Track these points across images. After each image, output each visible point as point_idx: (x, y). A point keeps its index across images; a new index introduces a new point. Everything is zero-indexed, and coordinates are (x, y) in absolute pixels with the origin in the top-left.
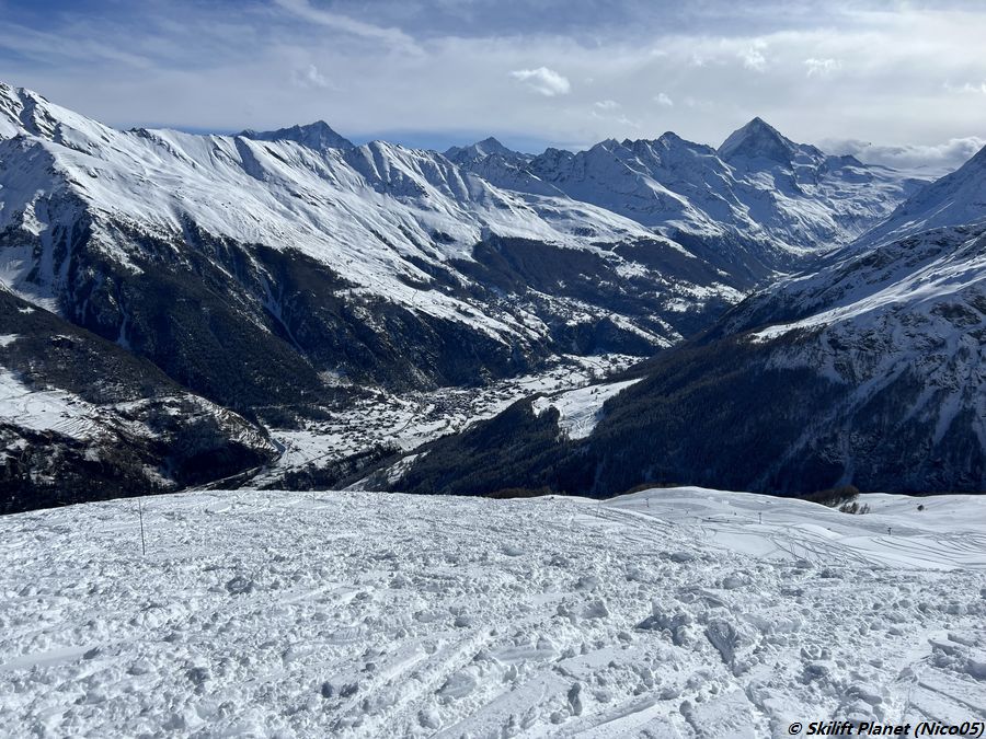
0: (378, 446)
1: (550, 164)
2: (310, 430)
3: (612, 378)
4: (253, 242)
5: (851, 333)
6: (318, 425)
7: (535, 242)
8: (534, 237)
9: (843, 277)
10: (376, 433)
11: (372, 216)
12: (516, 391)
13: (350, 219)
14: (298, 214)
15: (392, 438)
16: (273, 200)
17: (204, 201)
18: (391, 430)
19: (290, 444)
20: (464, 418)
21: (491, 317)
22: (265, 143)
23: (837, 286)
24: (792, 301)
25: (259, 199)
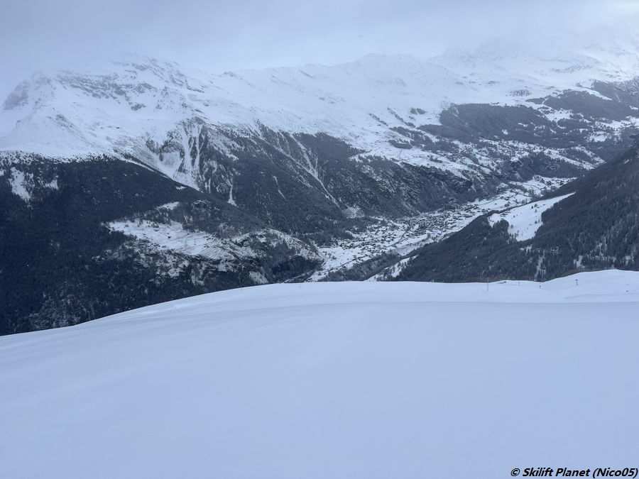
0: (384, 253)
2: (341, 246)
3: (547, 195)
4: (298, 133)
6: (346, 242)
7: (483, 105)
8: (483, 102)
10: (382, 245)
12: (476, 211)
15: (392, 248)
18: (392, 243)
21: (454, 161)
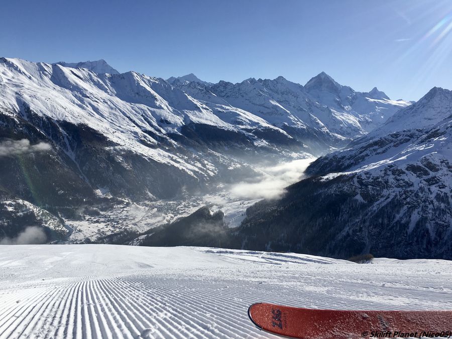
0: (125, 230)
1: (222, 88)
2: (88, 220)
4: (62, 120)
5: (369, 178)
6: (93, 218)
7: (212, 126)
8: (212, 124)
9: (364, 151)
10: (125, 223)
11: (128, 109)
12: (201, 202)
13: (116, 110)
14: (87, 106)
15: (133, 226)
16: (74, 99)
17: (35, 97)
18: (133, 222)
19: (76, 227)
20: (173, 216)
21: (189, 163)
22: (71, 69)
23: (361, 155)
24: (340, 161)
25: (66, 97)
